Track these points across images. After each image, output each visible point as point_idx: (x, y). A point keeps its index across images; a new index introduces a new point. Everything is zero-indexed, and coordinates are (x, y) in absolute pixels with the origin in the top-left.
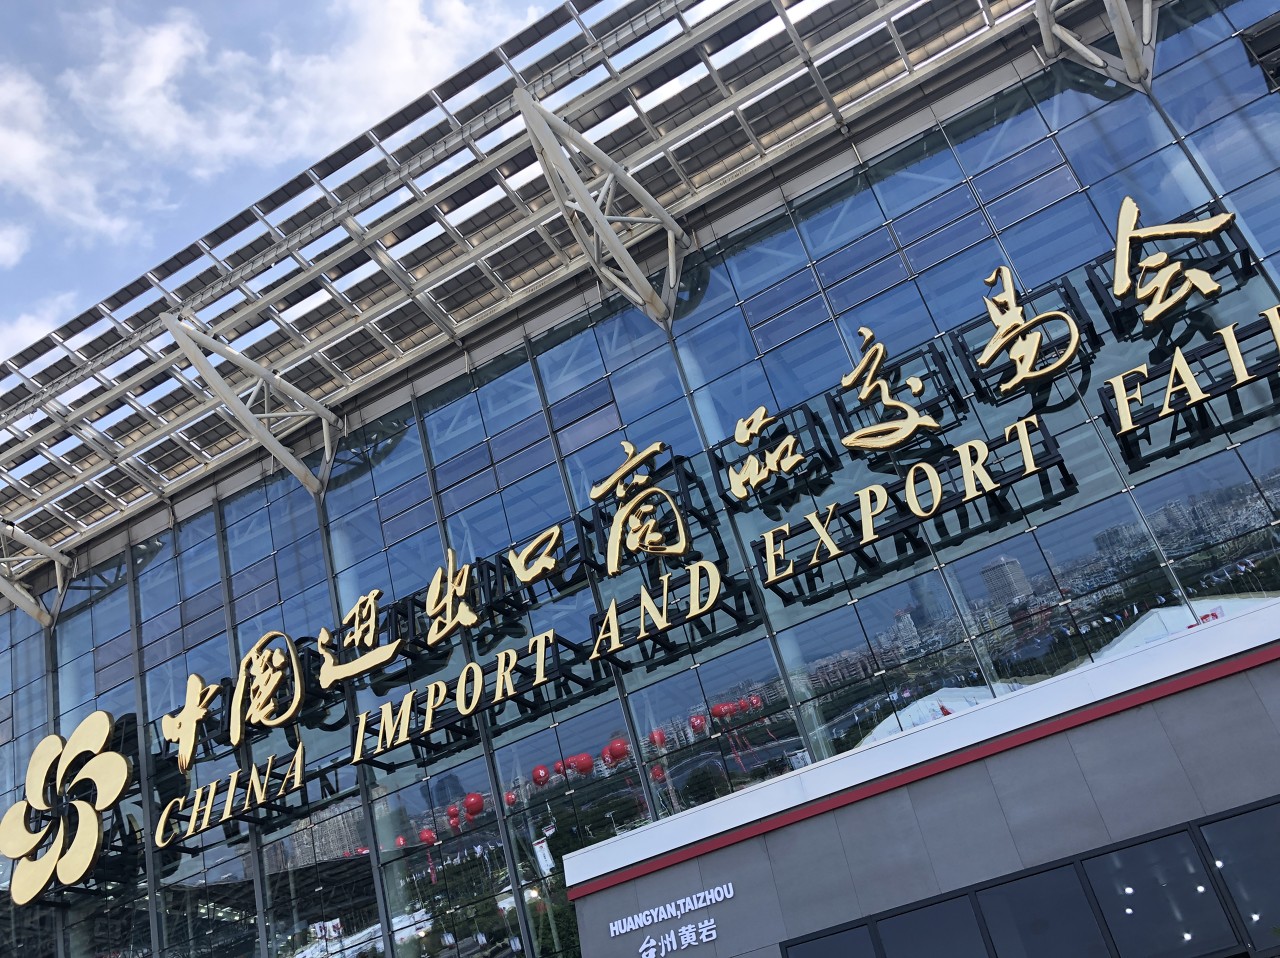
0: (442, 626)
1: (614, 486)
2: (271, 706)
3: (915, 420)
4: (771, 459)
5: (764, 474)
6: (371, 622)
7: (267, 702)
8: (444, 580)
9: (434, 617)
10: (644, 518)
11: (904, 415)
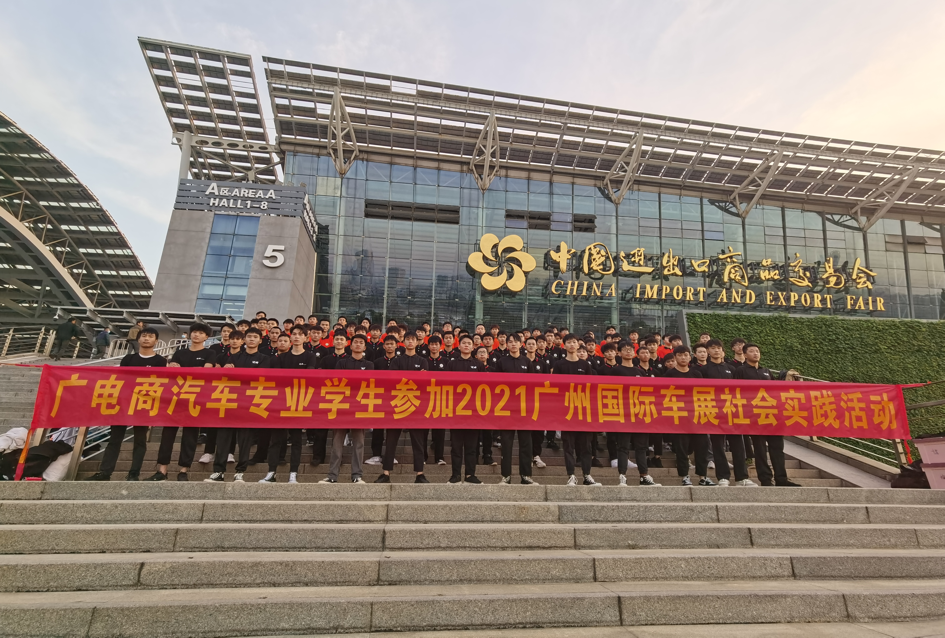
0: (669, 270)
1: (727, 258)
2: (601, 267)
3: (806, 283)
4: (772, 274)
5: (770, 277)
6: (642, 257)
7: (599, 265)
8: (669, 257)
9: (666, 267)
10: (736, 271)
11: (804, 280)
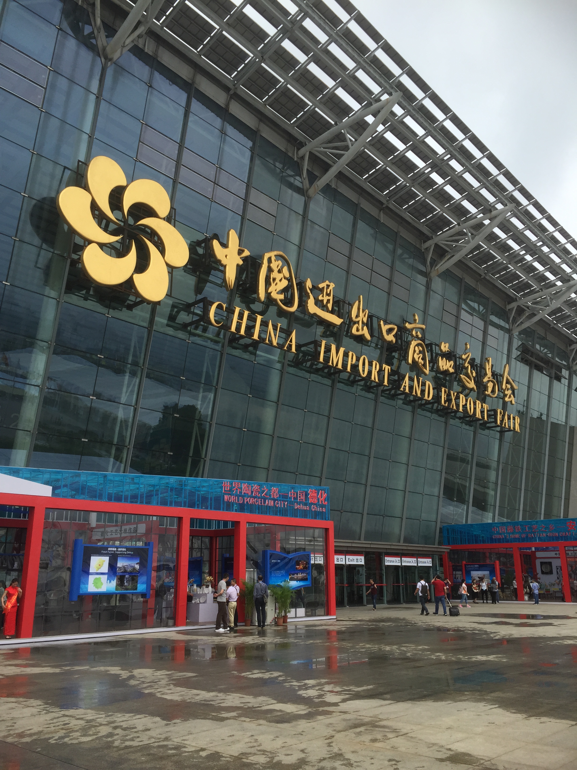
0: (358, 330)
1: (412, 329)
2: (282, 297)
3: (472, 384)
4: (449, 365)
5: (446, 368)
6: (331, 298)
7: (280, 292)
8: (359, 309)
9: (355, 323)
10: (420, 351)
11: (471, 380)
